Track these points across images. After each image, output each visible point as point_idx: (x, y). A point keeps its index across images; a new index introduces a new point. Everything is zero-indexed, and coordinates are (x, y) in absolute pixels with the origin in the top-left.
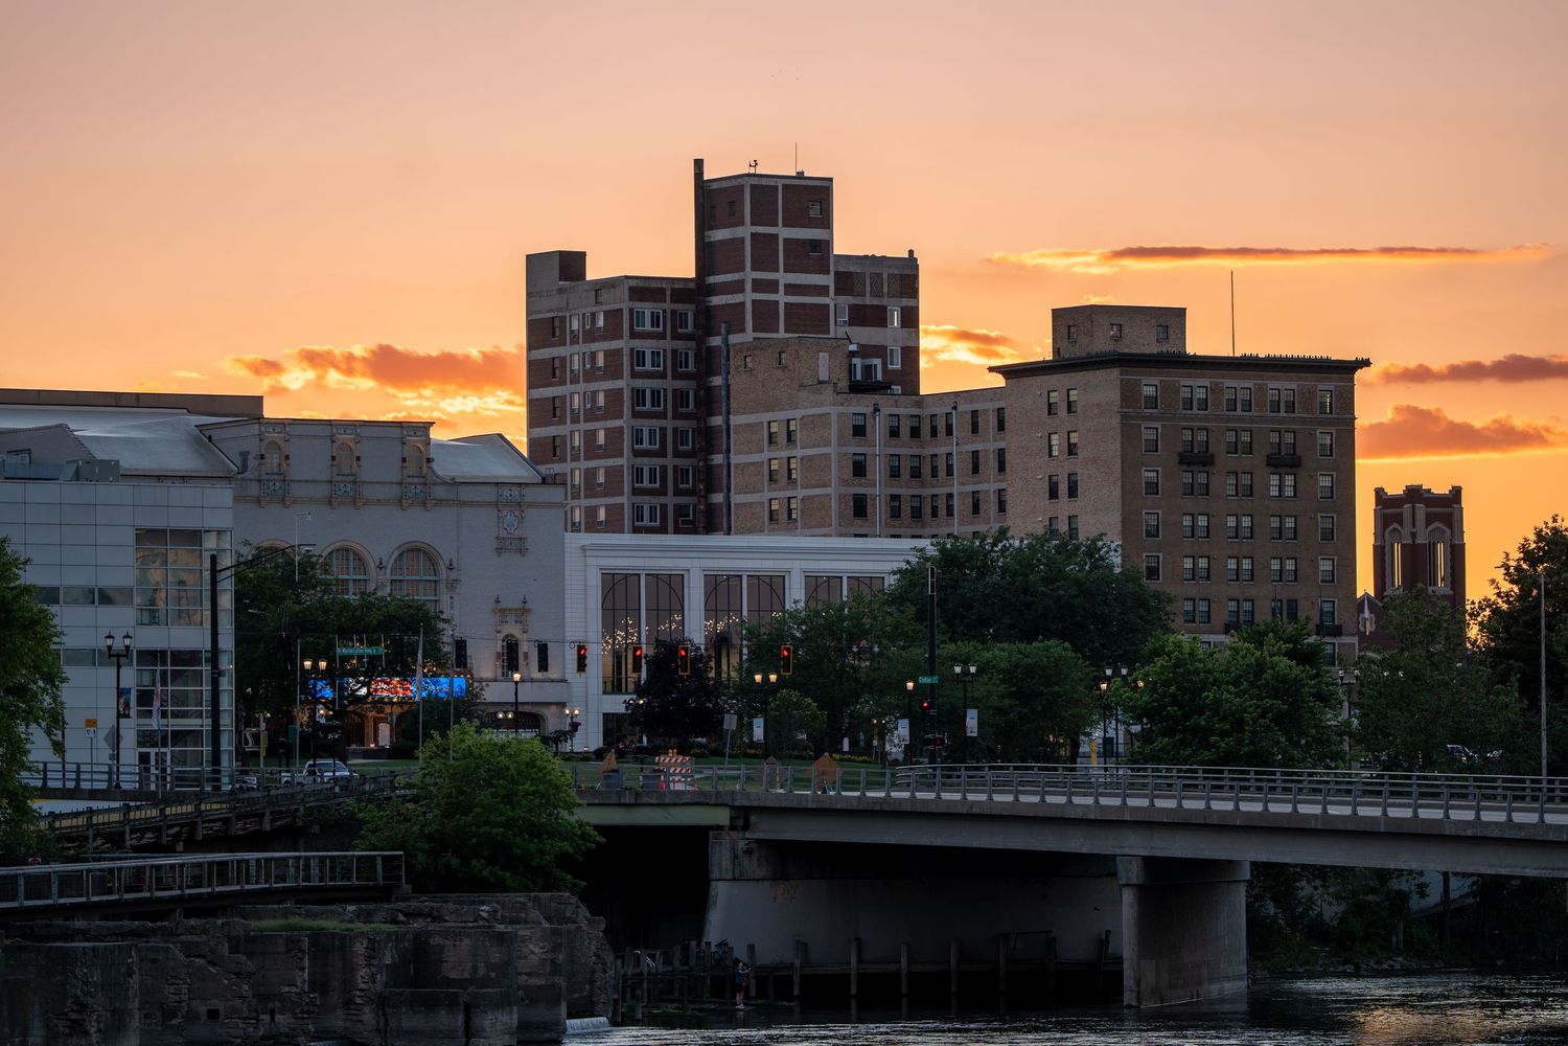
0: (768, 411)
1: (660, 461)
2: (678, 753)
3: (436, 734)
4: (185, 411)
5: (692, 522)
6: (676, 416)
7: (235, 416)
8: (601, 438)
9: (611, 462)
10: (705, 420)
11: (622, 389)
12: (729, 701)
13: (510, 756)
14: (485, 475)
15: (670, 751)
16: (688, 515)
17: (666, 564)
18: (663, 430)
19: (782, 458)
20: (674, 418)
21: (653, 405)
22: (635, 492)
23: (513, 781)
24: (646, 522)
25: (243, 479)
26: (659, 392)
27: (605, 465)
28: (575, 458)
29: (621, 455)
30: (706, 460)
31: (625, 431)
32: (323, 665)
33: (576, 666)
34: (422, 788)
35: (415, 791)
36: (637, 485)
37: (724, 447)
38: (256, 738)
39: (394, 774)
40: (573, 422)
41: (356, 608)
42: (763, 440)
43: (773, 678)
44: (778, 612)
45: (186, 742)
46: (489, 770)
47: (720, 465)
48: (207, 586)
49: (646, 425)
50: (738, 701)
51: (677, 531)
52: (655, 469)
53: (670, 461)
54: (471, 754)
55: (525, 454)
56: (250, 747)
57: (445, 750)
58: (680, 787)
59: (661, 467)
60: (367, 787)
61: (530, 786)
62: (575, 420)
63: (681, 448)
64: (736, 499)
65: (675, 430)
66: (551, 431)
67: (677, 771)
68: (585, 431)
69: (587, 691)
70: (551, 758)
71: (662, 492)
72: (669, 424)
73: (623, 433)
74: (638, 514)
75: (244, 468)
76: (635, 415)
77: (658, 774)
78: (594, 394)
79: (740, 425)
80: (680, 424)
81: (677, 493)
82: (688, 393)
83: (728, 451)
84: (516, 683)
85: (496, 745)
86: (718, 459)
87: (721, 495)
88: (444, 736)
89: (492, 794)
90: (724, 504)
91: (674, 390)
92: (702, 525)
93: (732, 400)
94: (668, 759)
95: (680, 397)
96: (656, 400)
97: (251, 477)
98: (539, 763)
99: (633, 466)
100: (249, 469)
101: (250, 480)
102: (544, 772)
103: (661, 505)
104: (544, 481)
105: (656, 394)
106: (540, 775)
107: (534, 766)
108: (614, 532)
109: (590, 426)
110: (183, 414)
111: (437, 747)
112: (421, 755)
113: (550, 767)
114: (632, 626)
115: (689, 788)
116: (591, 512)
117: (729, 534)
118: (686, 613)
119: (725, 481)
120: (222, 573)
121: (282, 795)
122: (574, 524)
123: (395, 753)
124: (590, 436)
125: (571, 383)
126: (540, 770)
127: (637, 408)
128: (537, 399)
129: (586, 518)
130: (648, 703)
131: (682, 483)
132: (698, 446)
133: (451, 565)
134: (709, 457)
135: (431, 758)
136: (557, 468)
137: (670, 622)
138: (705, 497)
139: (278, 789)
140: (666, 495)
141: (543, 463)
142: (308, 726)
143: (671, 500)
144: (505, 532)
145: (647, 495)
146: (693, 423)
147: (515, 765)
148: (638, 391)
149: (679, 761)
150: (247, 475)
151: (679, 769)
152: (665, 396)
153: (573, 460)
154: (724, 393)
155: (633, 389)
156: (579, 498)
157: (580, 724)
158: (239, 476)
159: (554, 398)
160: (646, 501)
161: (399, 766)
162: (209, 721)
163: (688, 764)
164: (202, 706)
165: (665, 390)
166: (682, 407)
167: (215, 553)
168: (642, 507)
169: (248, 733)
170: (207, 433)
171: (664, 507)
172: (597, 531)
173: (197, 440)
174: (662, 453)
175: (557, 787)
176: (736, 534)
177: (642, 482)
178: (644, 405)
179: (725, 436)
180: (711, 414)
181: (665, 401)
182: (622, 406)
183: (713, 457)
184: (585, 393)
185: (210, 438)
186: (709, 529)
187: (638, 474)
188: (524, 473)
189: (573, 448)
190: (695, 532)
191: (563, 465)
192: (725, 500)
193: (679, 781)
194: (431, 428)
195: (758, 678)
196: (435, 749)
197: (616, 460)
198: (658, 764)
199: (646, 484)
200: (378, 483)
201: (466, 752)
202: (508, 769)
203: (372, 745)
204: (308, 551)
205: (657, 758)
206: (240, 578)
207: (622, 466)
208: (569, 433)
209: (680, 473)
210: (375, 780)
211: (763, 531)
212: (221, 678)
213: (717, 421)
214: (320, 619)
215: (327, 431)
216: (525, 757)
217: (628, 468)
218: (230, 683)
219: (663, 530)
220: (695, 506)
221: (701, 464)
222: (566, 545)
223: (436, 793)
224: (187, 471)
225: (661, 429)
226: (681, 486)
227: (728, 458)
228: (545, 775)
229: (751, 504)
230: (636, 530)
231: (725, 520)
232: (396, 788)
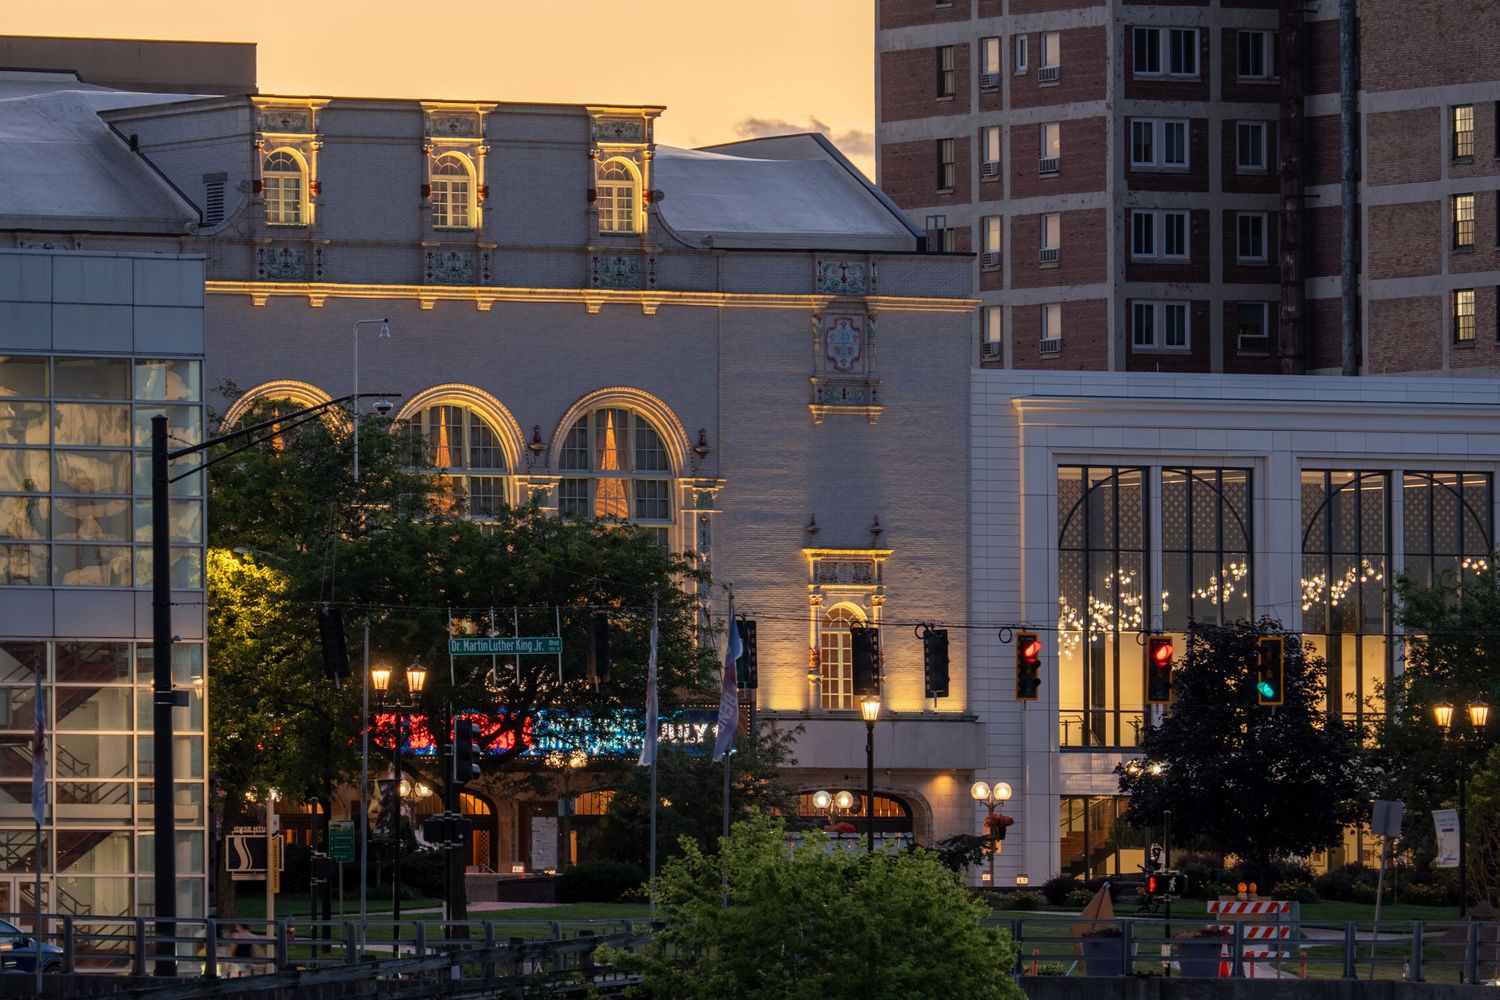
0: (1452, 82)
1: (1191, 200)
2: (1260, 893)
3: (690, 845)
4: (73, 77)
5: (1270, 344)
6: (1231, 93)
7: (191, 90)
8: (1053, 146)
9: (1074, 202)
10: (1300, 103)
11: (1103, 29)
12: (1368, 769)
13: (866, 896)
14: (779, 230)
15: (1242, 887)
16: (1258, 329)
17: (1211, 441)
18: (1200, 126)
19: (1483, 194)
20: (1227, 97)
21: (1176, 67)
22: (1133, 272)
23: (875, 958)
24: (1159, 344)
25: (212, 239)
26: (1190, 36)
27: (1063, 208)
28: (991, 193)
29: (1100, 186)
30: (1300, 198)
31: (1110, 127)
32: (417, 678)
33: (1013, 685)
34: (657, 972)
35: (642, 978)
36: (1136, 257)
37: (1346, 165)
38: (258, 848)
39: (590, 940)
40: (985, 106)
41: (490, 545)
42: (1438, 150)
43: (1479, 714)
44: (1476, 558)
45: (92, 861)
46: (820, 929)
47: (1334, 211)
48: (145, 488)
49: (1158, 114)
50: (1387, 769)
51: (1232, 366)
52: (1181, 219)
53: (1215, 200)
54: (773, 886)
55: (873, 180)
56: (244, 871)
57: (713, 882)
58: (1262, 972)
59: (1194, 214)
60: (527, 968)
61: (915, 967)
62: (990, 103)
63: (1242, 169)
64: (1373, 289)
65: (1228, 126)
66: (935, 127)
67: (1259, 935)
68: (1012, 128)
69: (1022, 745)
70: (963, 901)
71: (1197, 272)
72: (1214, 111)
73: (1104, 135)
74: (1138, 322)
75: (215, 211)
76: (1134, 90)
77: (1214, 940)
78: (1037, 40)
79: (1384, 114)
80: (1242, 112)
81: (1232, 274)
82: (1258, 38)
83: (1355, 176)
84: (870, 725)
85: (832, 868)
86: (1331, 195)
87: (1338, 280)
88: (711, 848)
89: (825, 984)
90: (1345, 300)
91: (1227, 33)
92: (1291, 352)
93: (1364, 57)
94: (1236, 906)
95: (1241, 48)
96: (1182, 51)
97: (230, 232)
98: (934, 912)
99: (1127, 211)
100: (227, 214)
101: (230, 241)
102: (948, 933)
103: (1194, 303)
104: (922, 246)
105: (1182, 41)
106: (938, 940)
107: (923, 921)
108: (1081, 368)
109: (1026, 116)
110: (68, 85)
111: (695, 874)
112: (656, 897)
113: (961, 921)
114: (1131, 590)
115: (1284, 976)
116: (1027, 321)
117: (1356, 372)
118: (1258, 558)
119: (1346, 247)
120: (180, 461)
121: (327, 985)
122: (986, 348)
123: (571, 888)
124: (1026, 140)
125: (982, 14)
126: (939, 929)
127: (1139, 75)
128: (900, 53)
129: (1015, 333)
130: (1174, 772)
131: (1244, 252)
132: (1281, 165)
133: (702, 443)
134: (1307, 191)
135: (680, 900)
136: (952, 215)
137: (1221, 582)
138: (1300, 285)
139: (317, 971)
140: (1207, 280)
141: (915, 203)
142: (380, 822)
143: (1217, 292)
144: (830, 367)
145: (1162, 279)
146: (1273, 111)
147: (879, 917)
148: (1140, 33)
149: (1263, 910)
150: (222, 228)
151: (1262, 930)
152: (1205, 44)
153: (985, 196)
154: (1343, 37)
155: (1128, 28)
156: (999, 285)
157: (1011, 822)
158: (204, 232)
159: (940, 49)
160: (1159, 295)
161: (598, 917)
162: (150, 810)
163: (1285, 917)
164: (130, 774)
165: (1205, 31)
166: (1245, 71)
167: (162, 412)
168: (1150, 308)
169: (239, 837)
170: (127, 131)
171: (1201, 308)
172: (1042, 365)
173: (103, 148)
174: (1196, 180)
175: (976, 968)
176: (1376, 371)
177: (1149, 250)
178: (1154, 67)
179: (1346, 139)
180: (1315, 88)
181: (1205, 57)
182: (1104, 69)
183: (1320, 189)
184: (1014, 38)
185: (133, 142)
186: (1310, 360)
187: (1138, 230)
188: (875, 228)
189: (985, 168)
190: (1274, 367)
191: (963, 208)
192: (1345, 294)
193: (1263, 957)
194: (656, 121)
195: (1443, 714)
196: (688, 878)
197: (1087, 196)
198: (1212, 918)
199: (1158, 253)
200: (531, 249)
201: (763, 883)
202: (861, 926)
203: (518, 869)
204: (383, 409)
205: (1211, 904)
206: (216, 472)
207: (1103, 211)
208: (974, 133)
209: (1241, 229)
210: (545, 950)
211: (1440, 366)
212: (175, 709)
213: (1330, 104)
214: (405, 570)
215: (408, 126)
216: (902, 898)
217: (1117, 216)
218: (196, 723)
219: (1197, 363)
220: (1274, 307)
221: (1289, 207)
222: (975, 399)
223: (694, 982)
224: (80, 219)
225: (1194, 123)
226: (1241, 259)
227: (1355, 193)
228: (948, 942)
229: (1410, 301)
230: (1135, 363)
231: (1346, 339)
232: (597, 971)
